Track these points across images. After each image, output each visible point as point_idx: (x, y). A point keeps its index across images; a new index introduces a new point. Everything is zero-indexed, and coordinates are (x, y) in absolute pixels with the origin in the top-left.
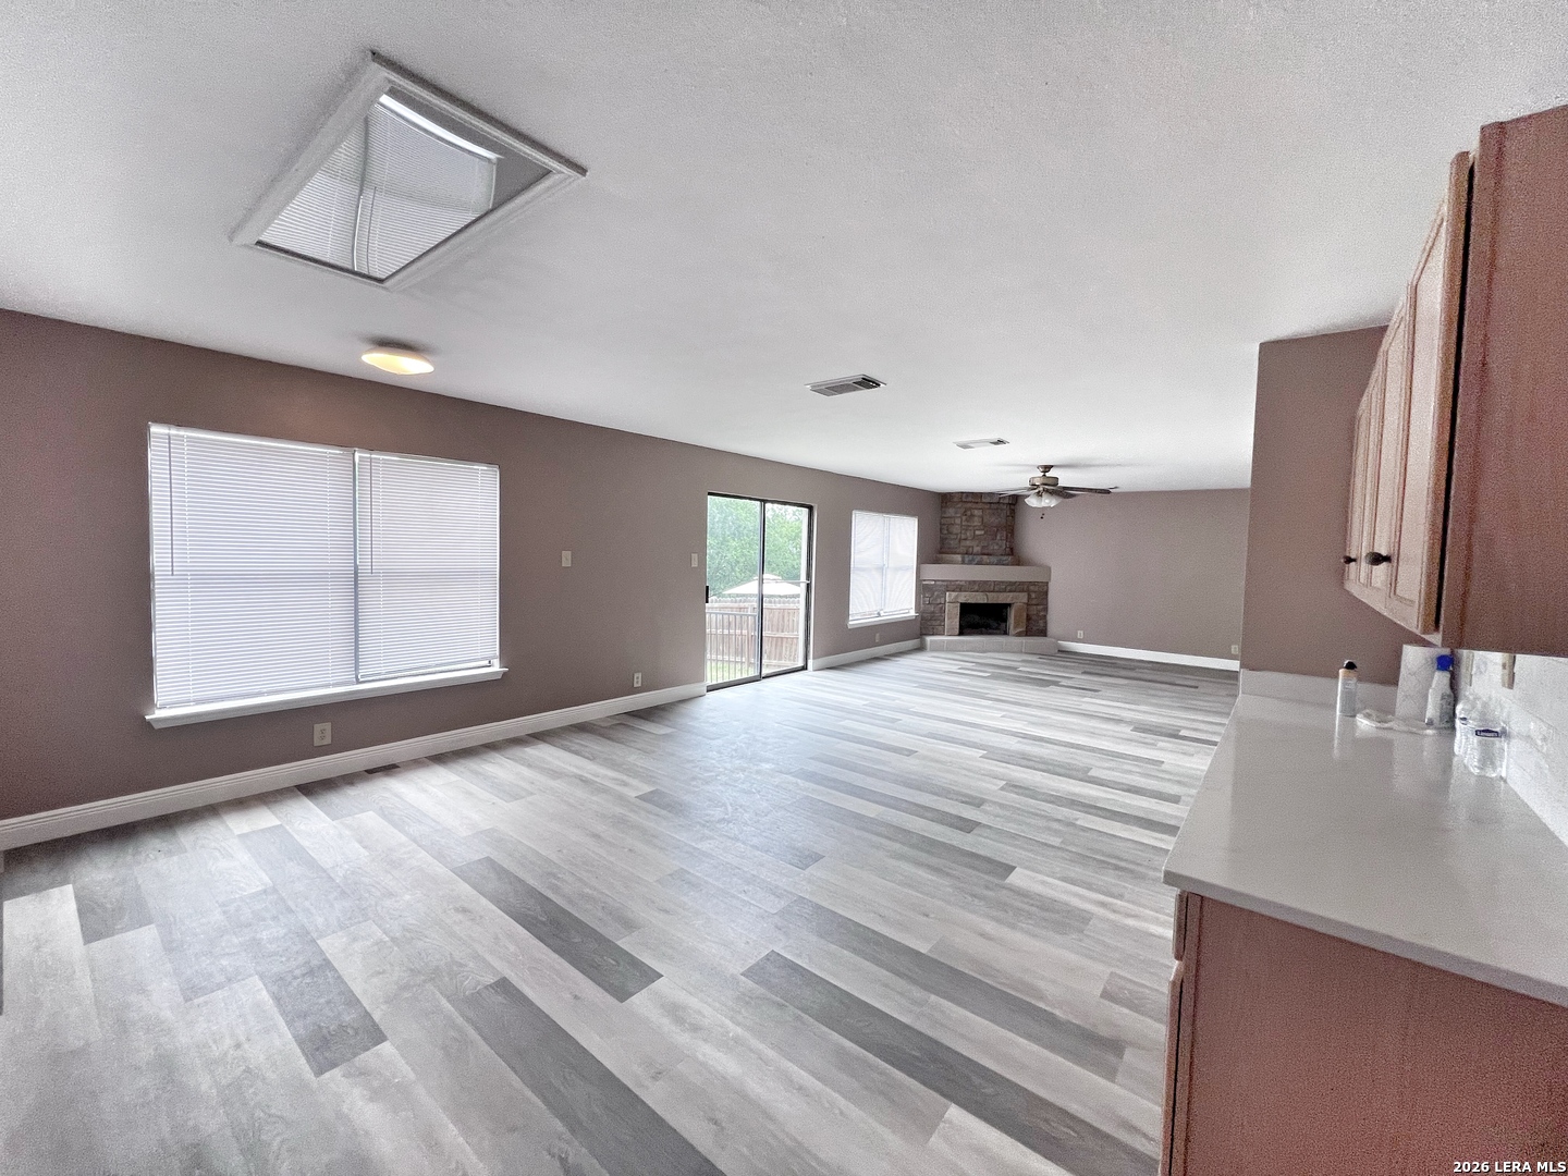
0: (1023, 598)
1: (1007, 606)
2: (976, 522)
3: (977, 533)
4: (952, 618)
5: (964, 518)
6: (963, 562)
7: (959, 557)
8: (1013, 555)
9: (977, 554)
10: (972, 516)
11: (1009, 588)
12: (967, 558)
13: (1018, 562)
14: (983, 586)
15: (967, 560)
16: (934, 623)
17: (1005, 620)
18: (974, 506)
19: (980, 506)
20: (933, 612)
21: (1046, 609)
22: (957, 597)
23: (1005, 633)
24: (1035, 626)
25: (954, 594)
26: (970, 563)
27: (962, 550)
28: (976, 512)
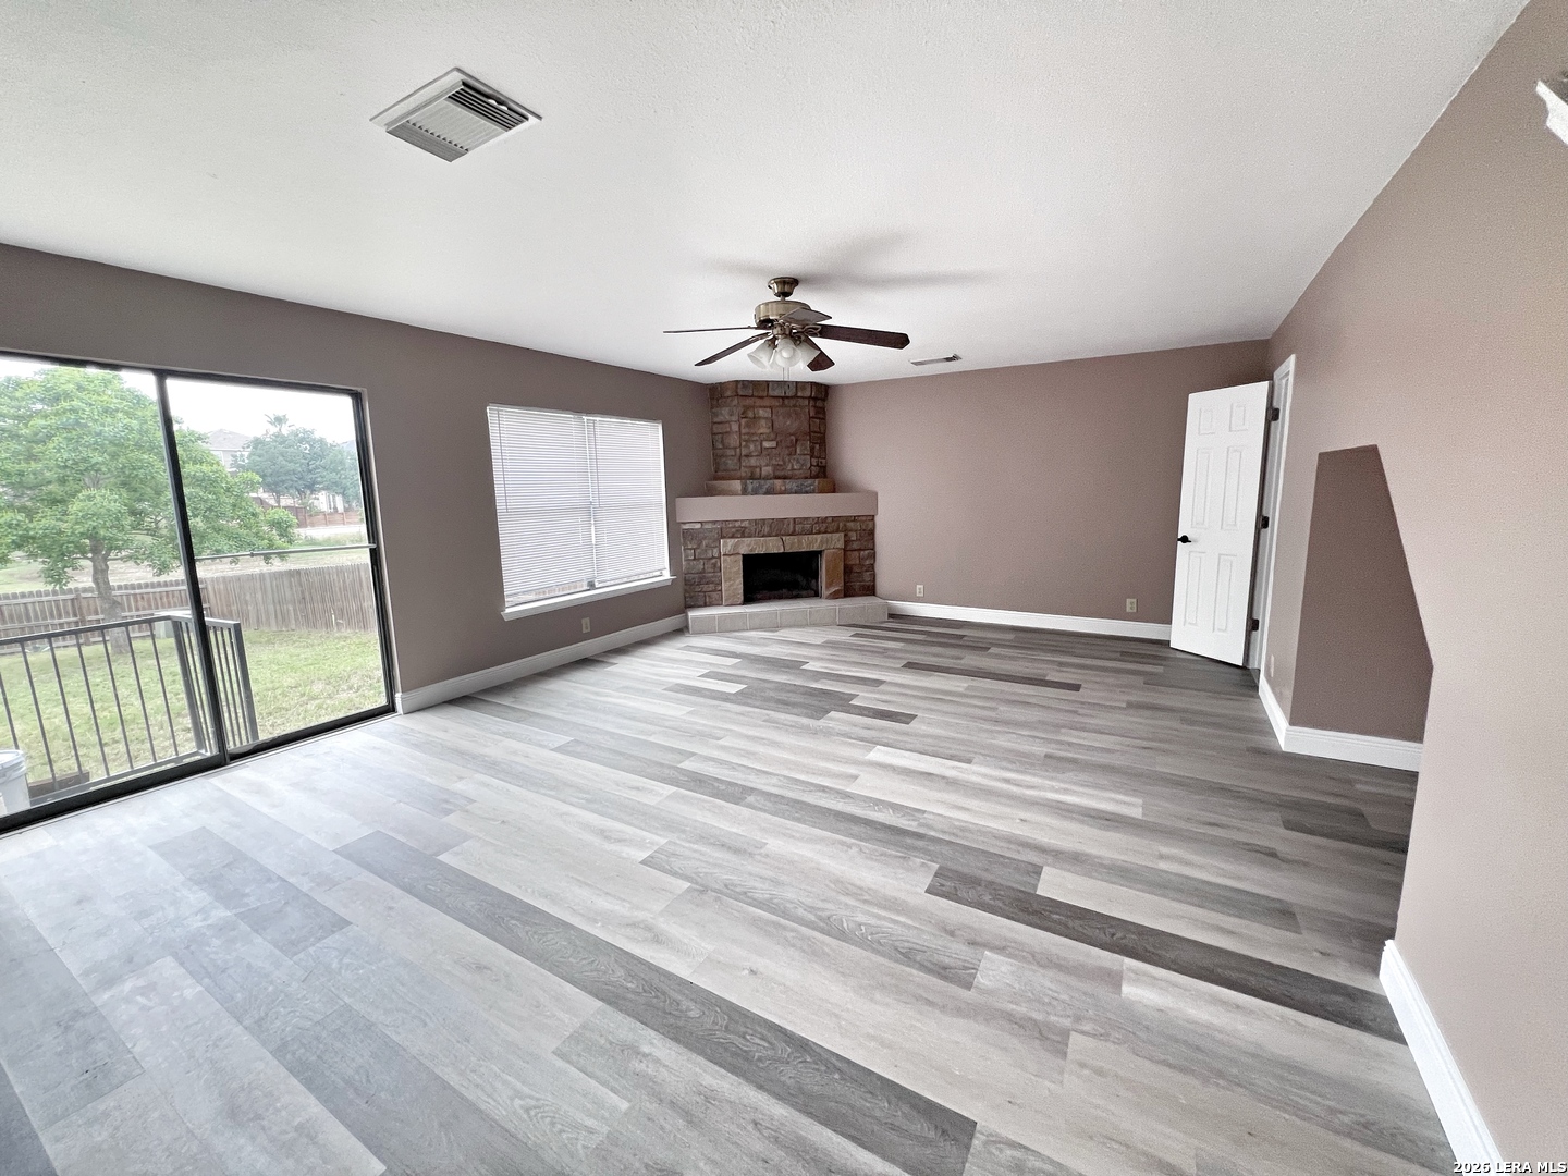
0: (837, 540)
1: (814, 556)
2: (763, 428)
3: (766, 444)
4: (733, 579)
5: (743, 421)
6: (745, 492)
7: (737, 485)
8: (824, 476)
9: (766, 478)
10: (756, 418)
11: (816, 528)
12: (750, 485)
13: (833, 488)
14: (776, 527)
15: (750, 487)
16: (705, 588)
17: (815, 575)
18: (759, 402)
19: (767, 402)
20: (703, 571)
21: (874, 556)
22: (736, 546)
23: (817, 594)
24: (858, 580)
25: (731, 542)
26: (755, 492)
27: (744, 472)
28: (761, 412)
